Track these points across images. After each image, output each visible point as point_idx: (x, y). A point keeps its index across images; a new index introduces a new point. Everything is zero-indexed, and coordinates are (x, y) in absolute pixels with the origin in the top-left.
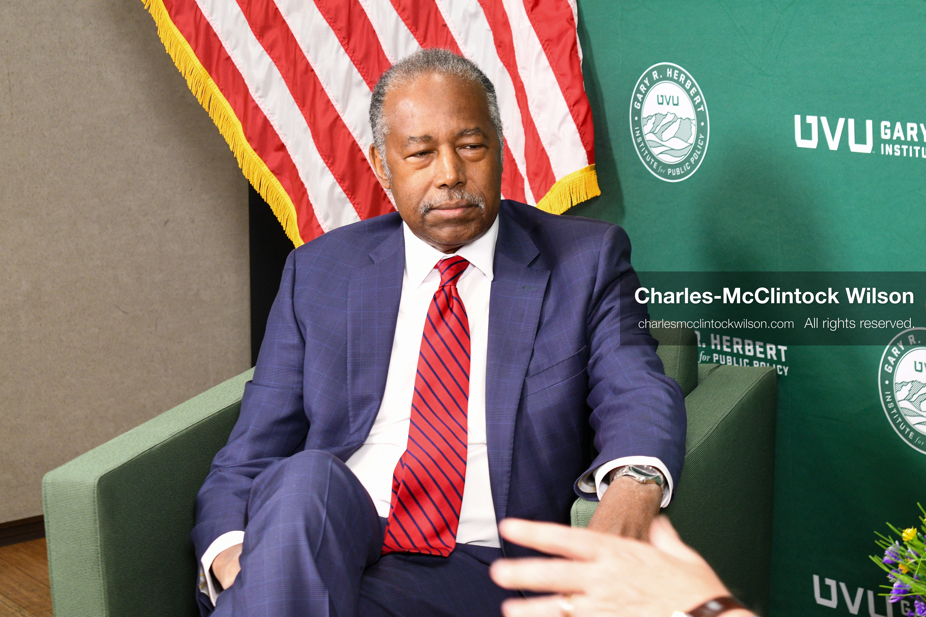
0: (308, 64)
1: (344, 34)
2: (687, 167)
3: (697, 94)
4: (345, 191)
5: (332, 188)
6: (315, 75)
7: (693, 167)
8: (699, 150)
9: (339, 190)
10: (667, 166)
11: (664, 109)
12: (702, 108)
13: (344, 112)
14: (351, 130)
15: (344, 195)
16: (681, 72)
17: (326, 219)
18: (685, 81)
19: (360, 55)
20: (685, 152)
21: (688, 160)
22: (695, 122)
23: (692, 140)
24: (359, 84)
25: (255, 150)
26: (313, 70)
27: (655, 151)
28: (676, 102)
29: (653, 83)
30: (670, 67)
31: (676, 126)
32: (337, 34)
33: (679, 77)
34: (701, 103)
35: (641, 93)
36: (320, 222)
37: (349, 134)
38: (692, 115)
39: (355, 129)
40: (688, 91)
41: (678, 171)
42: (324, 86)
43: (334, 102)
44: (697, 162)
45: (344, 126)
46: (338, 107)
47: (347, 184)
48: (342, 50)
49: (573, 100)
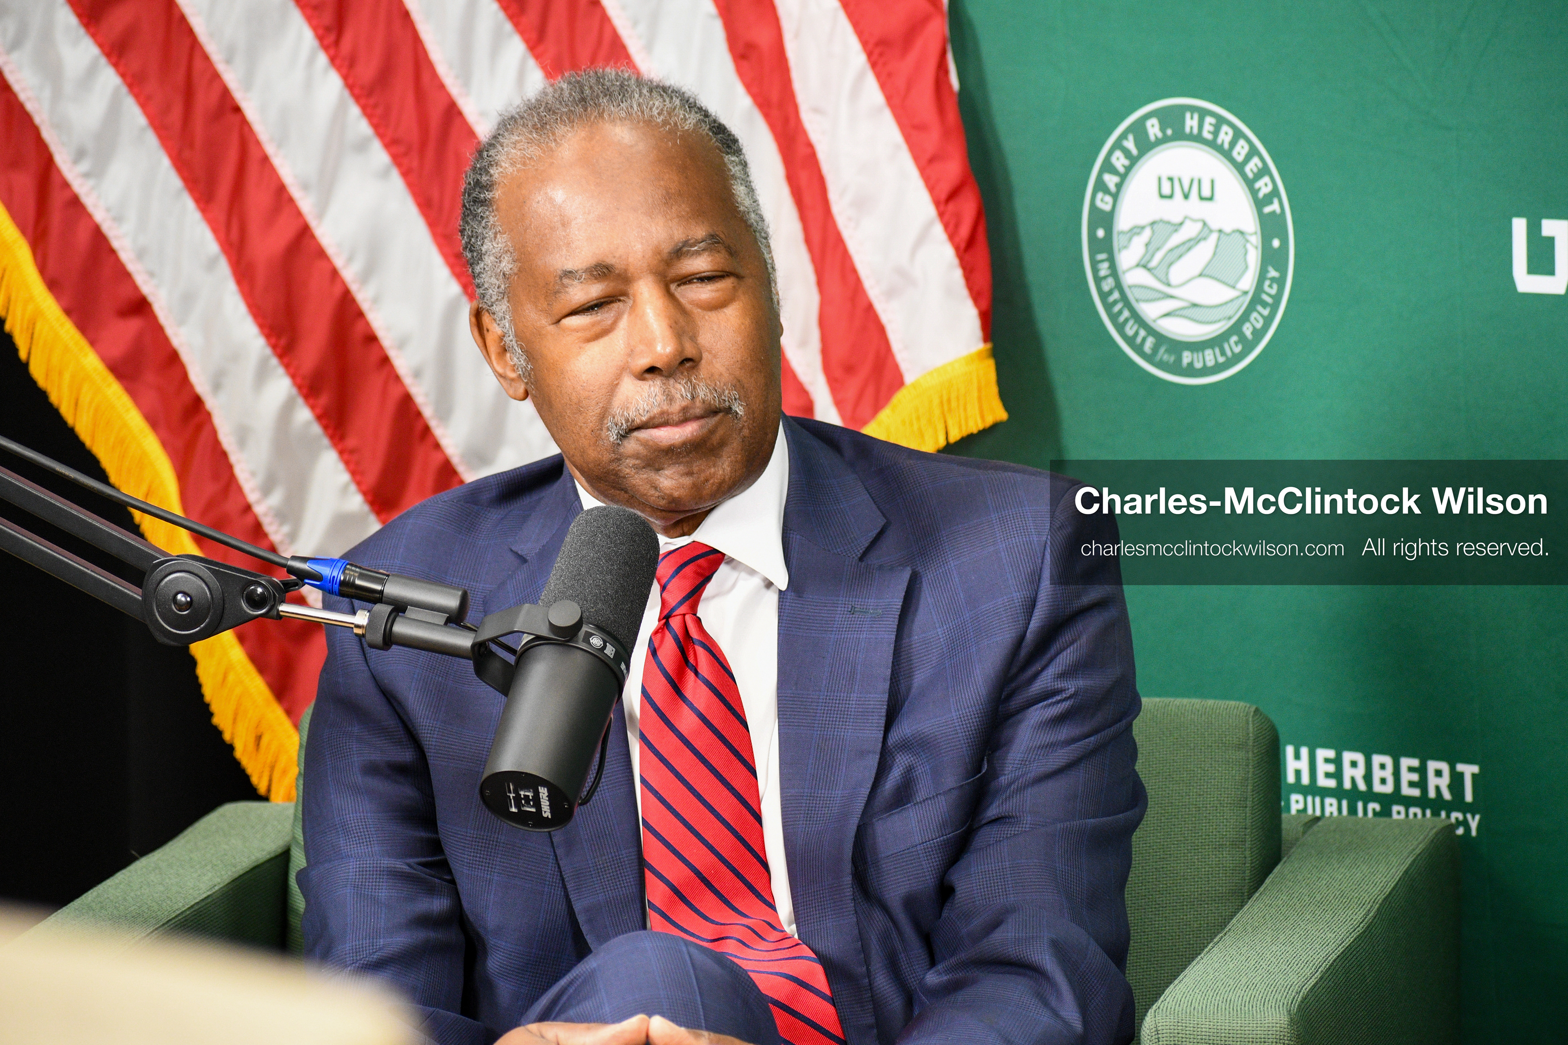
0: (226, 93)
1: (327, 17)
2: (1233, 346)
3: (1264, 171)
4: (320, 418)
5: (287, 410)
6: (244, 122)
7: (1248, 347)
8: (1265, 304)
9: (304, 414)
10: (1177, 346)
11: (1174, 210)
12: (1275, 207)
13: (321, 215)
14: (339, 262)
15: (317, 429)
16: (1221, 121)
17: (266, 490)
18: (1233, 144)
19: (367, 70)
20: (1229, 310)
21: (1236, 330)
22: (1255, 240)
23: (1248, 282)
24: (361, 147)
25: (68, 312)
26: (237, 110)
27: (1150, 311)
28: (1206, 192)
29: (1146, 146)
30: (1193, 109)
31: (1204, 252)
32: (309, 19)
33: (1216, 133)
34: (1275, 193)
35: (1113, 171)
36: (252, 496)
37: (335, 273)
38: (1250, 223)
39: (350, 259)
40: (1240, 167)
41: (1210, 357)
42: (270, 149)
43: (295, 192)
44: (1258, 334)
45: (321, 253)
46: (306, 204)
47: (324, 400)
48: (322, 59)
49: (945, 188)
